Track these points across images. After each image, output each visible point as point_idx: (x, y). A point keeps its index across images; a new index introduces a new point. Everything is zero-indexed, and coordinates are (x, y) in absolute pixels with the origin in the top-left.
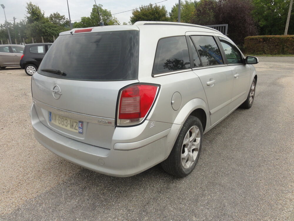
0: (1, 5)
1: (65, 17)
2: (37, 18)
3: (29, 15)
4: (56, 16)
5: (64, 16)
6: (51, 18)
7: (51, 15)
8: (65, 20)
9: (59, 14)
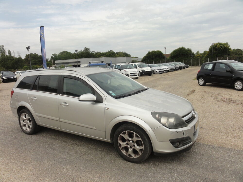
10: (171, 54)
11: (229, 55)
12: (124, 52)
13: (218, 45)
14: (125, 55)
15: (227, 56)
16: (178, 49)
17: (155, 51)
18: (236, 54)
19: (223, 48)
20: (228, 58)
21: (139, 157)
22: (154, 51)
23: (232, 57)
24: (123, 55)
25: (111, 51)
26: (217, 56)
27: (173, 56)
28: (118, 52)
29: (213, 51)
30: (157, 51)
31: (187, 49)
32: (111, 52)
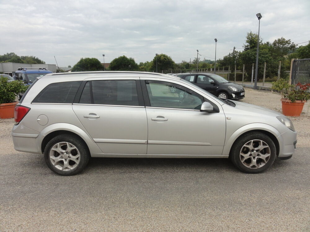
0: (215, 39)
1: (290, 42)
2: (253, 46)
3: (247, 44)
4: (281, 41)
5: (290, 40)
6: (275, 44)
7: (276, 40)
8: (290, 45)
9: (284, 39)
10: (111, 64)
11: (173, 68)
12: (34, 57)
13: (162, 56)
14: (36, 62)
15: (171, 69)
16: (119, 58)
17: (90, 59)
18: (179, 68)
19: (167, 60)
20: (172, 71)
21: (265, 165)
22: (88, 59)
23: (175, 70)
24: (33, 61)
25: (11, 53)
26: (161, 69)
27: (113, 66)
28: (24, 57)
29: (157, 63)
30: (93, 59)
31: (130, 59)
32: (12, 55)
